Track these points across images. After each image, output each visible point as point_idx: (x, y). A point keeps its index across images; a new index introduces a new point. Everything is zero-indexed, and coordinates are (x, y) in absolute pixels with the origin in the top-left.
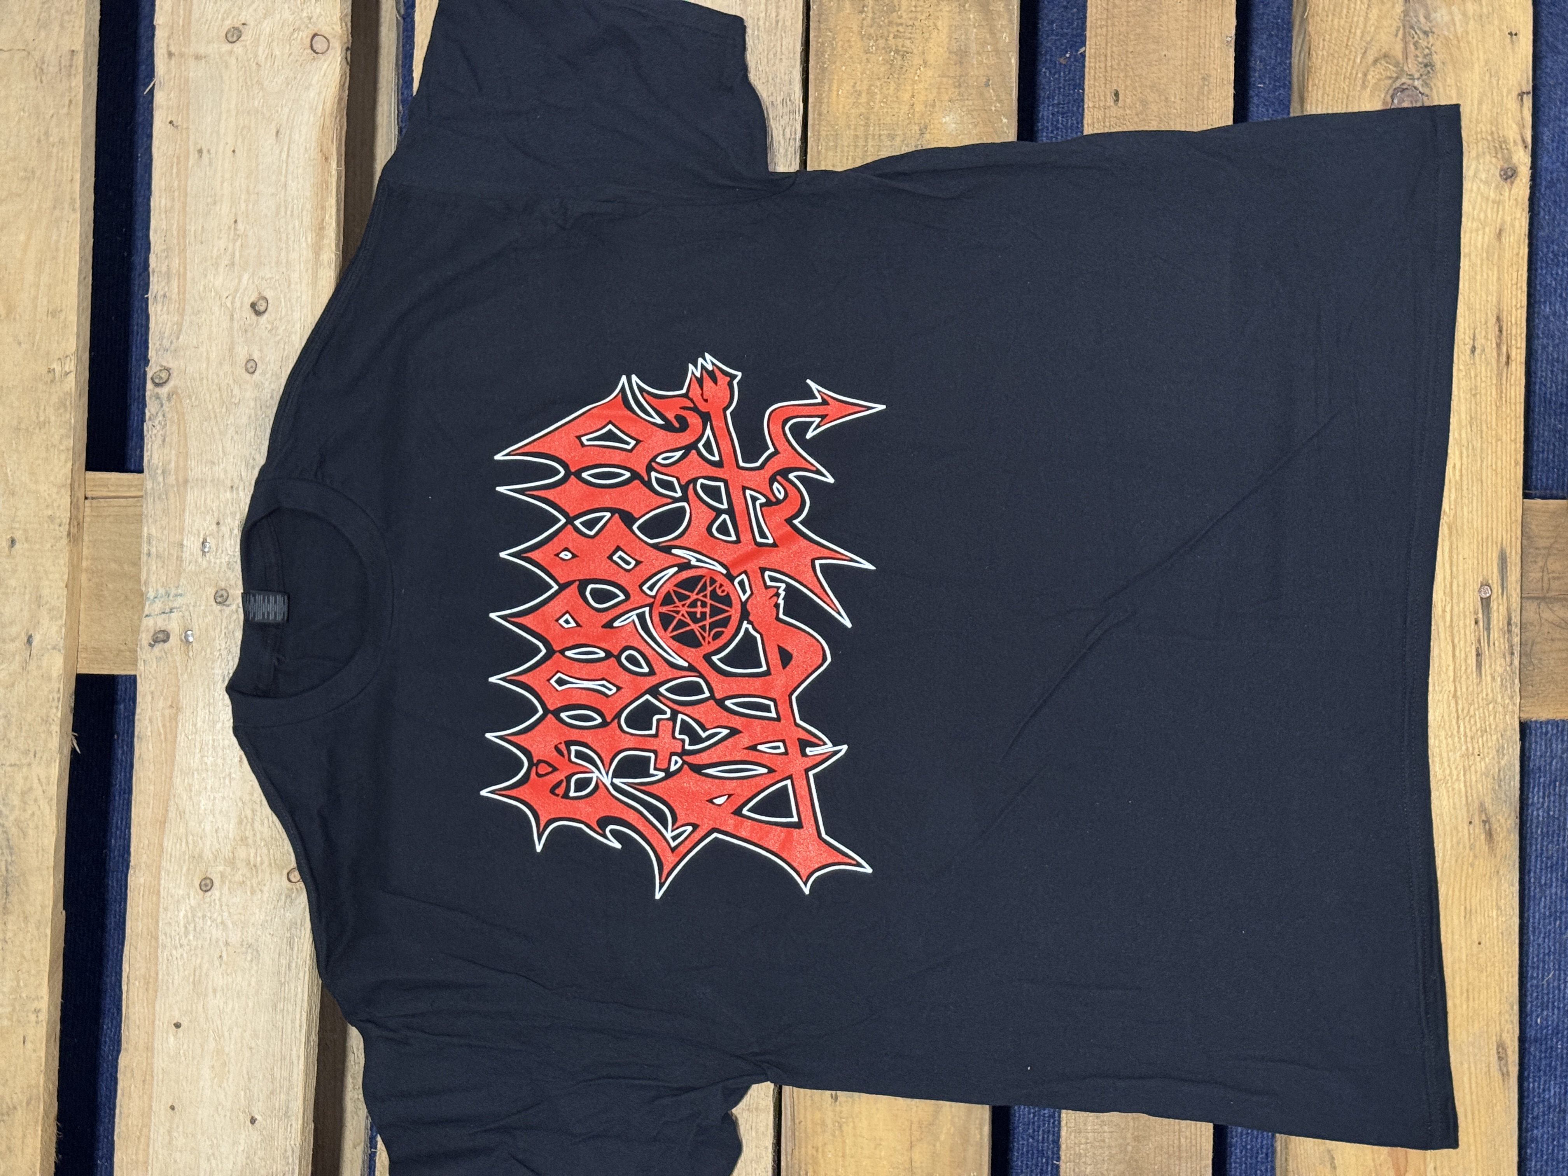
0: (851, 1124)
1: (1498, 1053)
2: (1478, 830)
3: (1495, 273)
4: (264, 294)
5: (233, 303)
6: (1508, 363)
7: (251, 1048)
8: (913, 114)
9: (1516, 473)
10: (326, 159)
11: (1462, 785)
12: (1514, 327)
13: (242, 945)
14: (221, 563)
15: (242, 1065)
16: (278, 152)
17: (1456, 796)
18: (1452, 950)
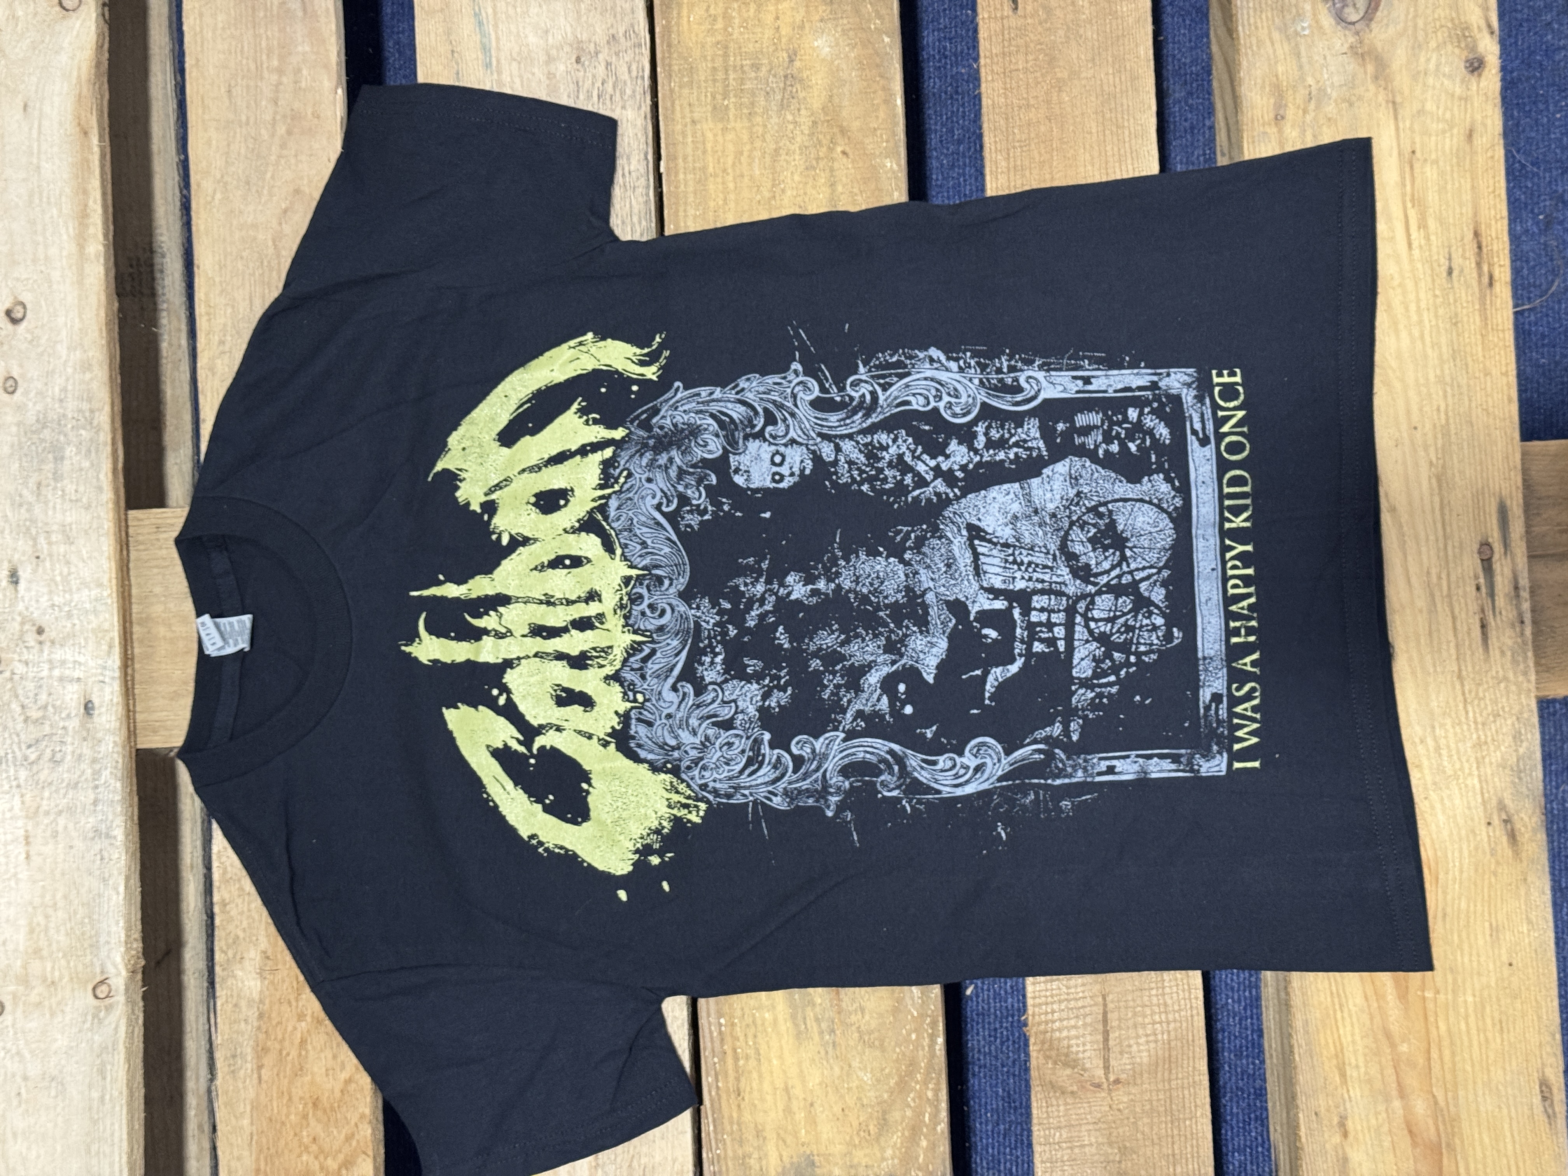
1: (1542, 1092)
2: (1499, 831)
3: (1469, 180)
4: (21, 299)
6: (1491, 284)
8: (779, 39)
9: (1510, 411)
10: (86, 133)
11: (1476, 781)
12: (1496, 241)
13: (43, 1079)
16: (27, 129)
17: (1470, 794)
18: (1479, 974)
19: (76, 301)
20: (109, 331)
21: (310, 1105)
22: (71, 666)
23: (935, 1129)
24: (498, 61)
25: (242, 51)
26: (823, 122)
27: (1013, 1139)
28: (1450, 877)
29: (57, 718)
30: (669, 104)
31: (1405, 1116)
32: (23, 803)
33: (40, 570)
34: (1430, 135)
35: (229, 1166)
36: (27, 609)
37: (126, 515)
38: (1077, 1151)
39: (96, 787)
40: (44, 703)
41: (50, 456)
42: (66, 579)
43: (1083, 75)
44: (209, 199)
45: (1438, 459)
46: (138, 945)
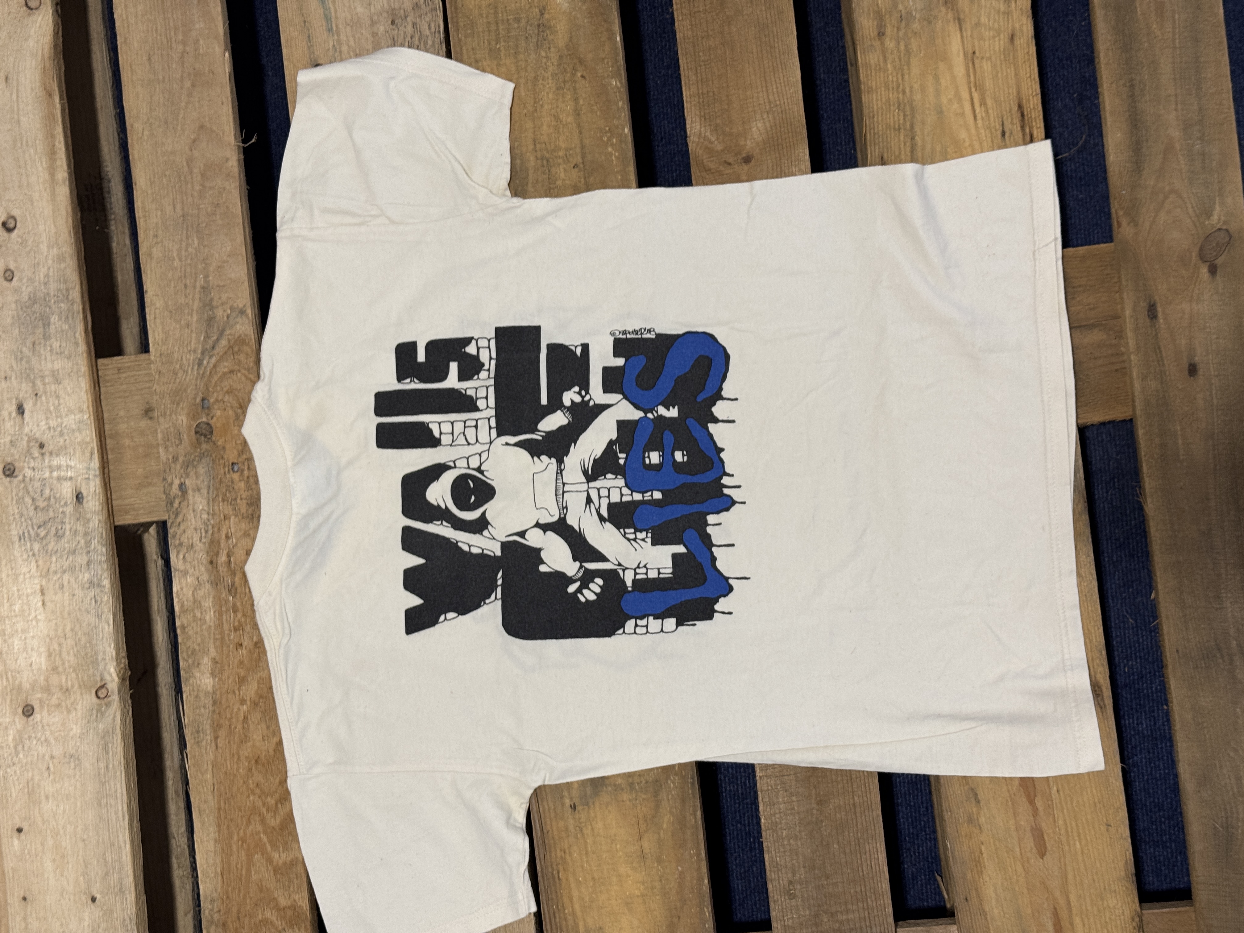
0: (590, 827)
1: (1095, 691)
3: (1012, 69)
4: (12, 214)
7: (84, 840)
10: (50, 95)
12: (1033, 111)
13: (65, 757)
14: (5, 442)
15: (78, 856)
16: (8, 95)
19: (51, 213)
20: (76, 233)
21: (253, 762)
22: (65, 469)
24: (337, 26)
25: (156, 30)
26: (566, 56)
29: (57, 505)
30: (458, 49)
32: (38, 566)
33: (39, 403)
34: (985, 40)
35: (199, 807)
36: (31, 431)
37: (96, 362)
39: (89, 552)
40: (48, 496)
41: (40, 323)
42: (57, 408)
43: (745, 12)
44: (140, 135)
46: (125, 661)
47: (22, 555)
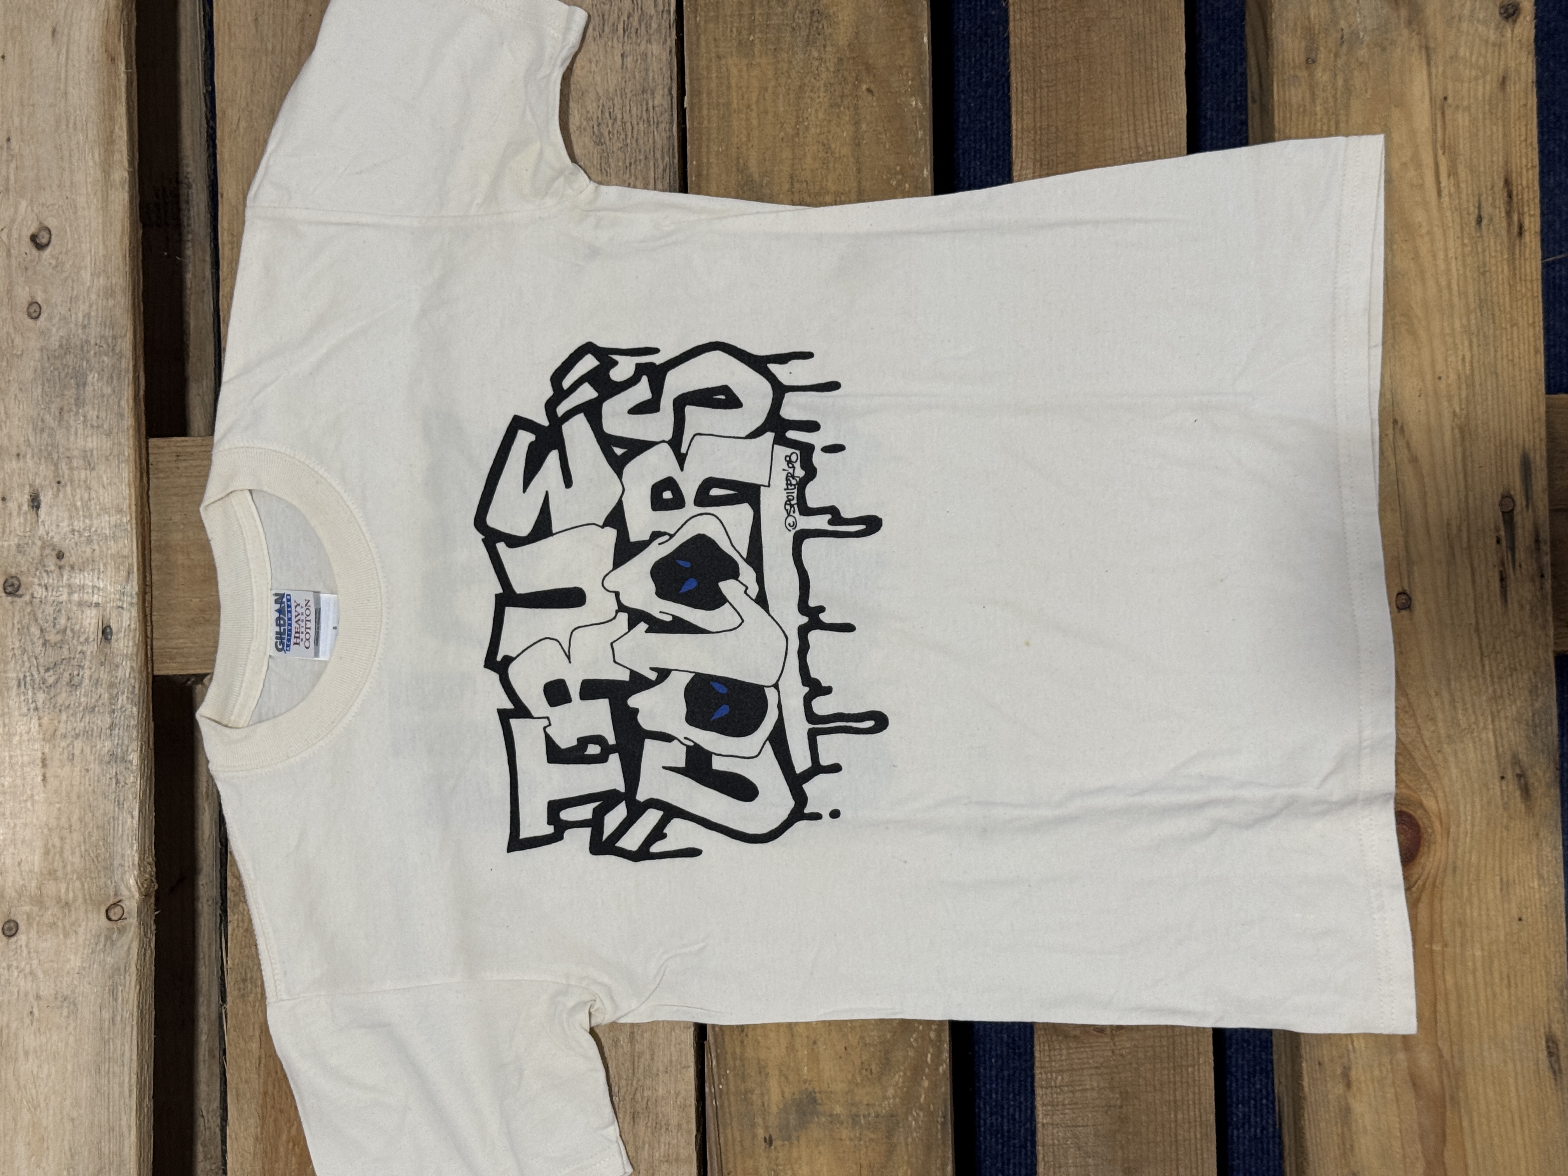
0: (790, 1172)
1: (1548, 1047)
2: (1512, 787)
3: (1501, 128)
4: (46, 223)
5: (9, 236)
6: (1520, 233)
7: (73, 1120)
9: (1536, 363)
10: (113, 60)
11: (1491, 735)
12: (1526, 190)
13: (56, 998)
14: (9, 546)
15: (62, 1140)
16: (55, 55)
17: (1484, 748)
18: (1488, 928)
19: (101, 226)
20: (133, 258)
22: (90, 591)
23: (937, 1069)
26: (849, 59)
27: (1017, 1085)
28: (1462, 830)
29: (75, 642)
30: (694, 38)
31: (1409, 1068)
32: (40, 725)
33: (61, 495)
34: (1462, 82)
35: (237, 1090)
36: (48, 533)
37: (147, 443)
38: (1078, 1094)
39: (113, 711)
40: (62, 627)
41: (72, 381)
42: (86, 505)
43: (1113, 15)
44: (234, 127)
45: (1461, 409)
46: (151, 869)
47: (20, 708)
